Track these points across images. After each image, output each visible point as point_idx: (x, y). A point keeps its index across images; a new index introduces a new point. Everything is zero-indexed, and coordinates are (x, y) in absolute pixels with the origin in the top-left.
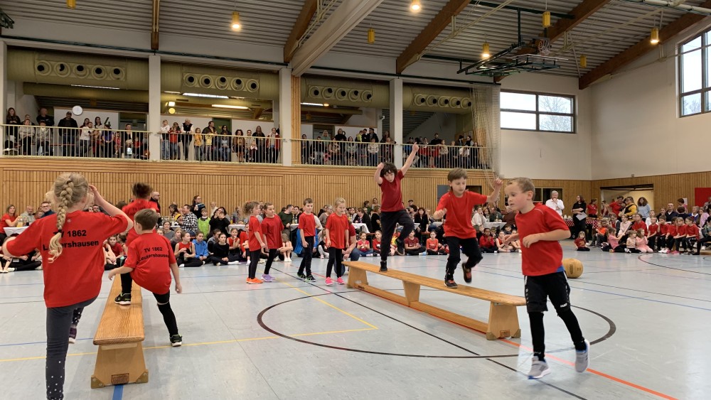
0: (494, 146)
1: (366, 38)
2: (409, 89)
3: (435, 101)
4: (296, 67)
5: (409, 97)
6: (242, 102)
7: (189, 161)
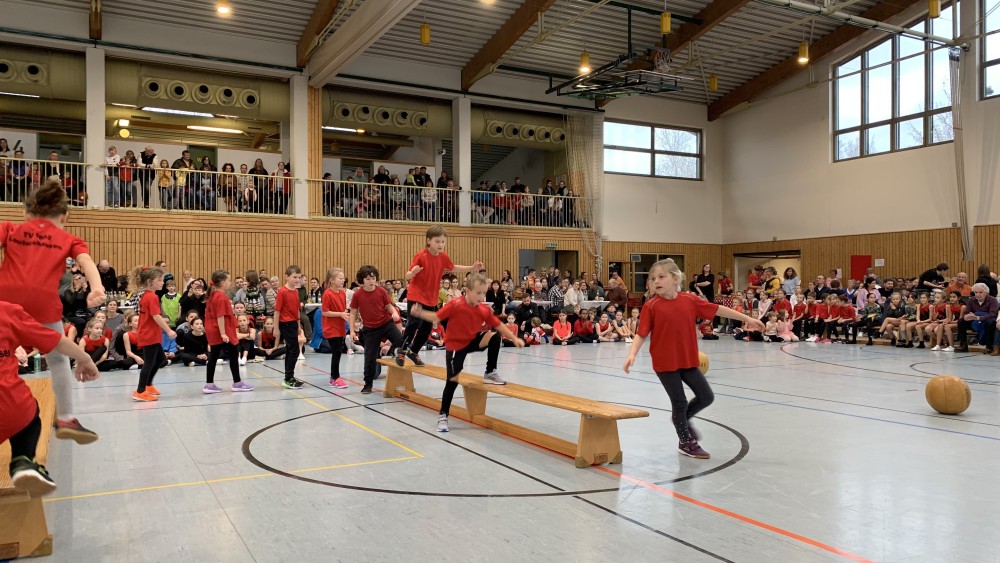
0: (595, 196)
1: (419, 36)
2: (479, 113)
3: (515, 132)
4: (315, 74)
5: (480, 125)
6: (233, 124)
7: (151, 209)
